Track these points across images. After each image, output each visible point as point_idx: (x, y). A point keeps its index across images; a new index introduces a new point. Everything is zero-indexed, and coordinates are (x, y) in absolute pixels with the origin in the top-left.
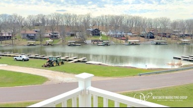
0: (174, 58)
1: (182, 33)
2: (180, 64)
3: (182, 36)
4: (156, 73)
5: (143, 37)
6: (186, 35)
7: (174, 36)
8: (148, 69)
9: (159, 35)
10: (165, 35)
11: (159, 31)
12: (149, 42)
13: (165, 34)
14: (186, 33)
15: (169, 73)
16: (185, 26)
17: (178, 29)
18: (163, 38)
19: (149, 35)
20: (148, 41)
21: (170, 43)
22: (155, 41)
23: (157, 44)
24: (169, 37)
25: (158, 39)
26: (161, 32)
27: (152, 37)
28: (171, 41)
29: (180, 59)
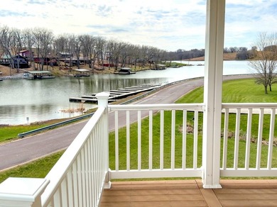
0: (71, 100)
1: (74, 58)
2: (82, 110)
3: (77, 64)
4: (50, 128)
5: (7, 65)
6: (82, 61)
7: (63, 63)
8: (32, 124)
9: (37, 60)
10: (47, 61)
11: (35, 54)
12: (19, 75)
13: (48, 59)
14: (81, 58)
15: (71, 125)
16: (79, 45)
17: (69, 50)
18: (45, 67)
19: (18, 60)
20: (18, 72)
21: (58, 76)
22: (32, 72)
23: (36, 78)
24: (55, 64)
25: (36, 69)
26: (40, 56)
27: (25, 66)
28: (59, 72)
29: (80, 101)
